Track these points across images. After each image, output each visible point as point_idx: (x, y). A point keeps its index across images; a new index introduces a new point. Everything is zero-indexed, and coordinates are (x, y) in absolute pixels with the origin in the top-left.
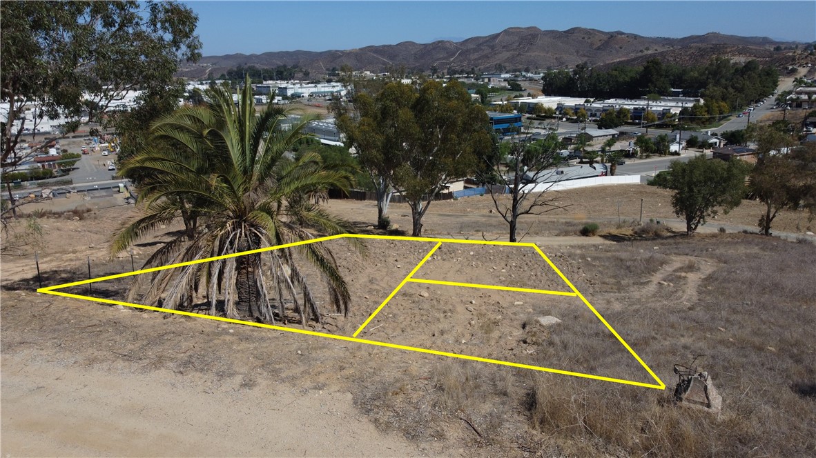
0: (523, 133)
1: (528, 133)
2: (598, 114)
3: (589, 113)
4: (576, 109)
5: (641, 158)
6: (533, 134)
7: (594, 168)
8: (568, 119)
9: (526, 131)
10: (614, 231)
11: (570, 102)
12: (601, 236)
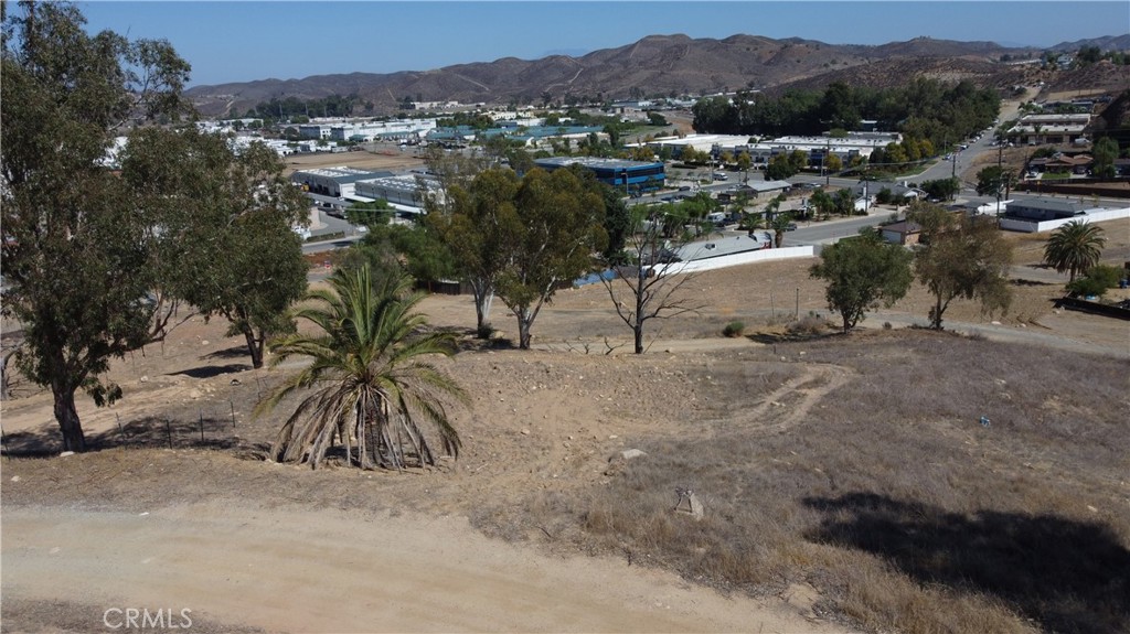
0: (668, 188)
1: (673, 188)
2: (766, 158)
3: (754, 158)
4: (737, 152)
5: (817, 221)
6: (681, 189)
7: (755, 239)
8: (726, 167)
9: (672, 185)
10: (765, 330)
11: (730, 142)
12: (748, 337)
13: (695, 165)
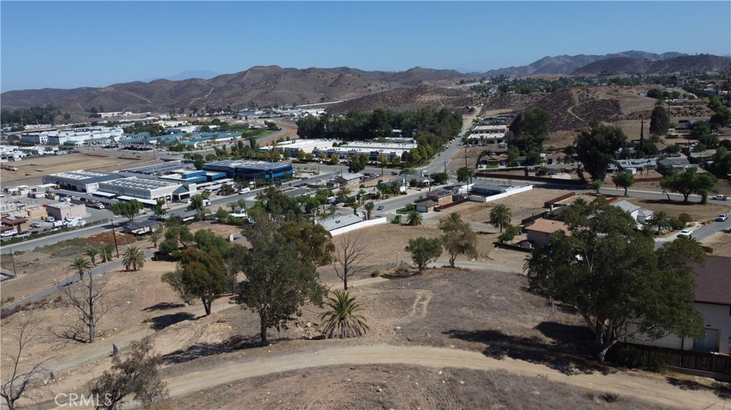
0: (295, 178)
1: (298, 178)
2: (345, 157)
3: (339, 156)
4: (330, 154)
5: (383, 199)
6: (303, 179)
7: (358, 215)
8: (324, 162)
10: (387, 272)
12: (381, 276)
13: (305, 162)
